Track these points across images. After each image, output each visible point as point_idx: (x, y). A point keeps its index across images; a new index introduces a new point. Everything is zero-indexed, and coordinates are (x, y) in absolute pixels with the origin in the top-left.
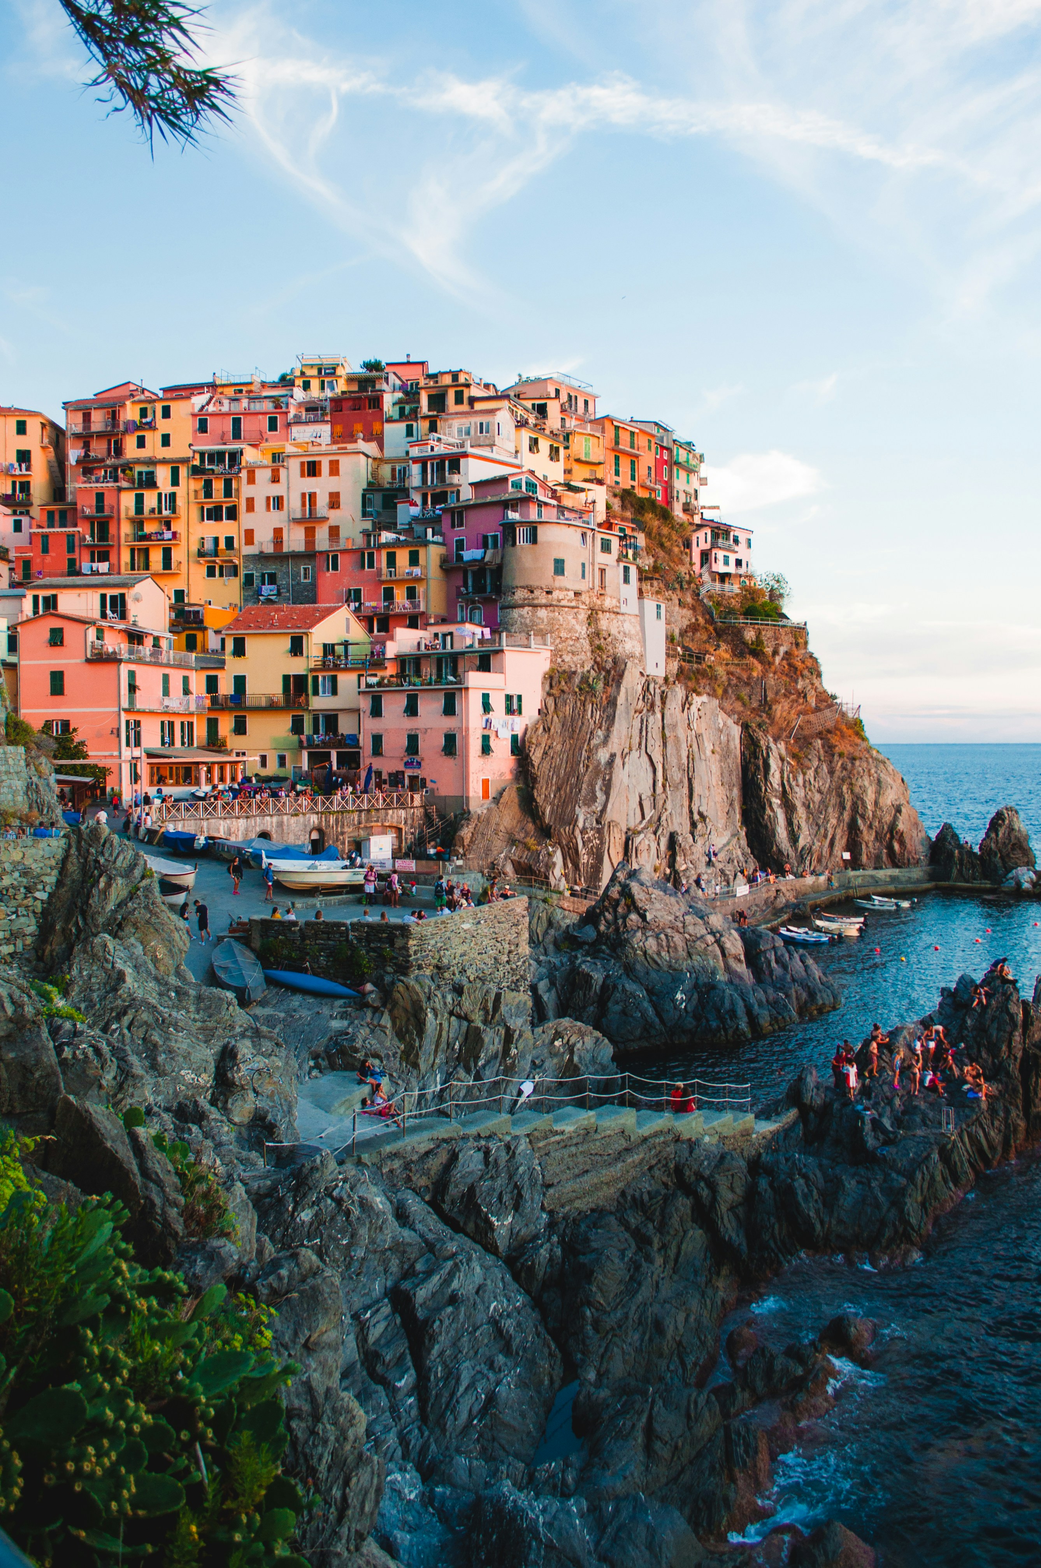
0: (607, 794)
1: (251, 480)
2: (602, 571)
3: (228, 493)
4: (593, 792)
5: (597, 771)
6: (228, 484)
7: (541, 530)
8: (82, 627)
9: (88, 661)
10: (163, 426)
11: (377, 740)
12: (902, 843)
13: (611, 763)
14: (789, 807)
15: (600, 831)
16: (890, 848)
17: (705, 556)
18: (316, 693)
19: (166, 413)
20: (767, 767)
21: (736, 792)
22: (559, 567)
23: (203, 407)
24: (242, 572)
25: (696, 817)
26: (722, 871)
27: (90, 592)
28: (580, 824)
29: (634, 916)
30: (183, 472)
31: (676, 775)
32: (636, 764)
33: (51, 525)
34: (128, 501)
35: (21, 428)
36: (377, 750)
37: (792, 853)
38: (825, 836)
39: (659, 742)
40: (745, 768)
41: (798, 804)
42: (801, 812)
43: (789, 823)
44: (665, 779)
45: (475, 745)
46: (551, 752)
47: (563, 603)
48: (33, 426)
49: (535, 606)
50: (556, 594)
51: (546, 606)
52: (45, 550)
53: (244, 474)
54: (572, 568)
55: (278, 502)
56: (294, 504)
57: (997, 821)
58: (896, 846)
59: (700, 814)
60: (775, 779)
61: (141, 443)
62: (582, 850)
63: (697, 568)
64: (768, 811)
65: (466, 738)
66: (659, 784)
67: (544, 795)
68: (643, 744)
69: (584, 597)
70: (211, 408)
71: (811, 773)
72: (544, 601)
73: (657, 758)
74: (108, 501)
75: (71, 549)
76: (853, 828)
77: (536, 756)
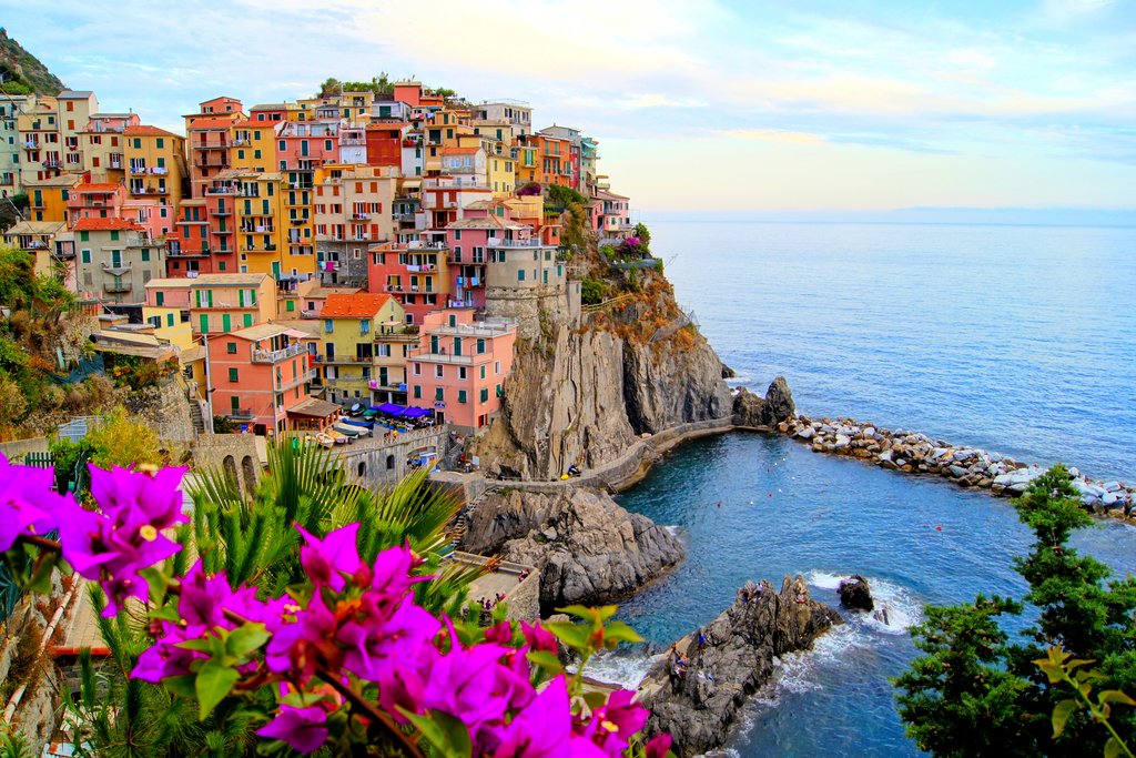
0: (552, 417)
1: (320, 193)
2: (546, 272)
3: (305, 202)
4: (544, 417)
5: (545, 403)
6: (305, 194)
7: (507, 254)
8: (248, 344)
9: (253, 363)
10: (256, 145)
11: (417, 389)
12: (717, 404)
13: (553, 397)
14: (651, 388)
15: (548, 441)
16: (710, 407)
17: (600, 220)
18: (377, 354)
19: (257, 136)
20: (638, 363)
21: (621, 383)
22: (521, 275)
23: (281, 132)
24: (316, 251)
25: (599, 410)
26: (614, 445)
27: (233, 290)
28: (537, 438)
29: (576, 524)
30: (276, 187)
31: (587, 388)
32: (567, 389)
33: (188, 220)
34: (240, 205)
35: (160, 144)
36: (418, 395)
37: (653, 418)
38: (672, 404)
39: (578, 370)
40: (625, 365)
41: (656, 385)
42: (658, 390)
43: (651, 398)
44: (582, 393)
45: (478, 396)
46: (519, 395)
47: (524, 296)
48: (168, 143)
49: (507, 299)
50: (519, 292)
51: (513, 299)
52: (187, 235)
53: (315, 189)
54: (529, 274)
55: (338, 208)
56: (348, 210)
57: (773, 388)
58: (713, 406)
59: (601, 407)
60: (643, 373)
61: (241, 155)
62: (538, 453)
63: (595, 228)
64: (639, 392)
65: (472, 394)
66: (579, 397)
67: (517, 424)
68: (569, 375)
69: (536, 291)
70: (286, 132)
71: (664, 364)
72: (512, 296)
73: (577, 381)
74: (227, 205)
75: (204, 235)
76: (689, 400)
77: (510, 398)
